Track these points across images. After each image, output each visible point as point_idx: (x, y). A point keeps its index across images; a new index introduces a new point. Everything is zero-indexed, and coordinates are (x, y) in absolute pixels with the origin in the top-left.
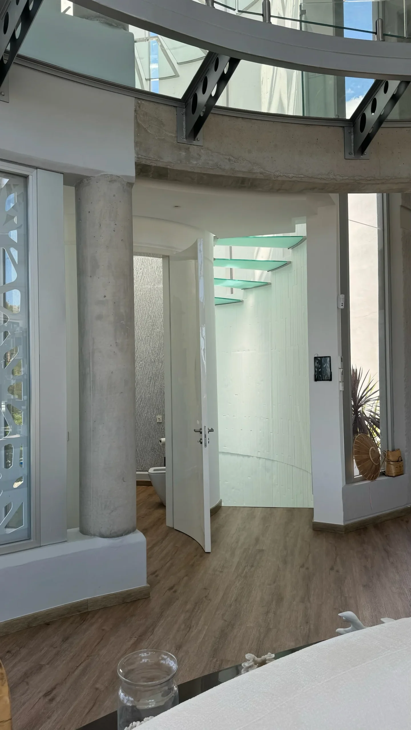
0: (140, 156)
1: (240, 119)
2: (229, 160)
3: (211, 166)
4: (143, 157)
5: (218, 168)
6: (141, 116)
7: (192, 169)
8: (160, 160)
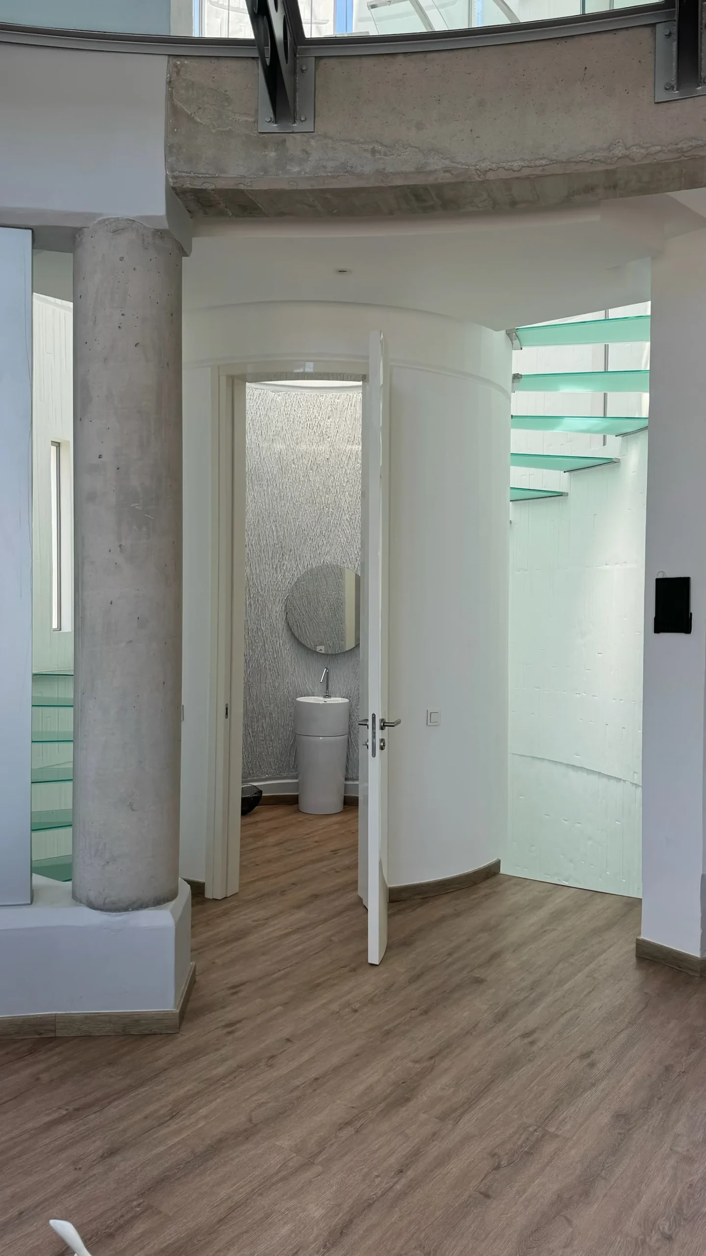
0: (176, 174)
1: (401, 57)
2: (373, 152)
3: (331, 172)
4: (184, 174)
5: (345, 172)
6: (183, 92)
7: (291, 183)
8: (220, 175)
